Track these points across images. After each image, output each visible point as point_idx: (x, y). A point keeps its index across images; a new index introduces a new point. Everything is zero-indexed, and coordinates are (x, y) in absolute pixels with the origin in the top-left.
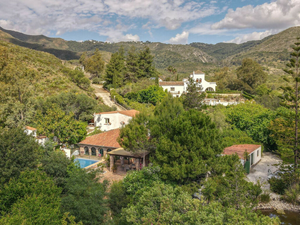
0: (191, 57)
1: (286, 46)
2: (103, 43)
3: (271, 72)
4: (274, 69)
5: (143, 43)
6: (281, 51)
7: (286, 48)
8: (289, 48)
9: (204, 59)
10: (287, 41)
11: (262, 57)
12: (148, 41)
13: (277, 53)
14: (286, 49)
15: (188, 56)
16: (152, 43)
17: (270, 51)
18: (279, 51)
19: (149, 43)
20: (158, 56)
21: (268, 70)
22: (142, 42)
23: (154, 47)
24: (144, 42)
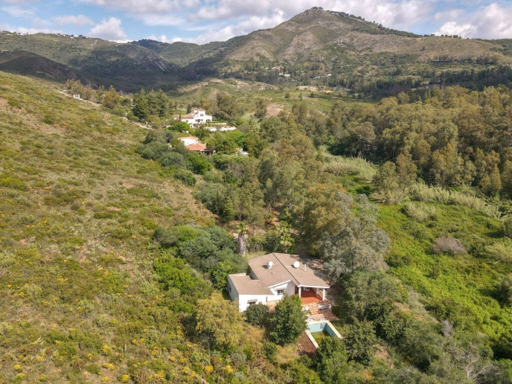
0: (145, 62)
1: (252, 54)
2: (10, 33)
3: (239, 87)
4: (242, 83)
5: (75, 38)
6: (247, 60)
7: (252, 56)
8: (255, 57)
9: (161, 65)
10: (253, 48)
11: (229, 67)
12: (81, 36)
13: (243, 61)
14: (252, 58)
15: (141, 60)
16: (88, 38)
17: (236, 59)
18: (245, 60)
19: (84, 38)
20: (100, 58)
21: (235, 84)
22: (72, 36)
23: (92, 45)
24: (76, 36)
